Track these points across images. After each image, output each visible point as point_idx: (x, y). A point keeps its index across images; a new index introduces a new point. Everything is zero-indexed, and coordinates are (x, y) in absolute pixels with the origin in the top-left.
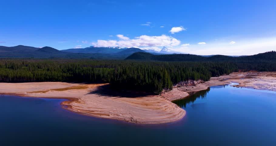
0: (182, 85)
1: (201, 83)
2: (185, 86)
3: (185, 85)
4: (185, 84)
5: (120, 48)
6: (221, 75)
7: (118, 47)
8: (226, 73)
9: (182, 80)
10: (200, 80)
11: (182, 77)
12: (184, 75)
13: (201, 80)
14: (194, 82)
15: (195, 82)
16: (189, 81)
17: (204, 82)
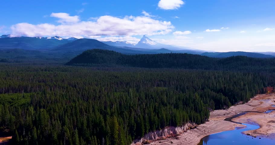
0: (151, 139)
1: (191, 128)
2: (158, 140)
3: (157, 138)
4: (158, 136)
5: (60, 39)
6: (233, 104)
7: (57, 37)
8: (241, 100)
9: (151, 130)
10: (189, 124)
11: (152, 123)
12: (156, 118)
13: (191, 122)
14: (176, 129)
15: (178, 130)
16: (166, 130)
17: (195, 127)
